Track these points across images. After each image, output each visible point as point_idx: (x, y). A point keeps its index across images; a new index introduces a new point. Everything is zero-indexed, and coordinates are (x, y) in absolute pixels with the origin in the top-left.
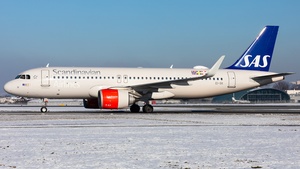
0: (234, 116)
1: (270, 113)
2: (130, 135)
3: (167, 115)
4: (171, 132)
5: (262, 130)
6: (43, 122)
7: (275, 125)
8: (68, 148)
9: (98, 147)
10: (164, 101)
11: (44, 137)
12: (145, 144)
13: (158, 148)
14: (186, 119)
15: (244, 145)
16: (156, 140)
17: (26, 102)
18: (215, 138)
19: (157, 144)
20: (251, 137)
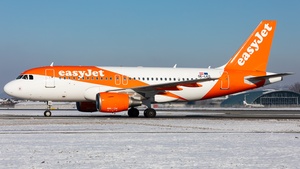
0: (246, 121)
1: (286, 118)
2: (129, 143)
3: (170, 120)
4: (175, 139)
5: (276, 138)
6: (32, 127)
7: (291, 132)
8: (60, 156)
9: (94, 156)
10: (167, 105)
11: (34, 144)
12: (147, 152)
13: (161, 157)
14: (192, 125)
15: (257, 154)
16: (159, 148)
17: (13, 104)
18: (225, 146)
19: (160, 153)
20: (265, 145)
